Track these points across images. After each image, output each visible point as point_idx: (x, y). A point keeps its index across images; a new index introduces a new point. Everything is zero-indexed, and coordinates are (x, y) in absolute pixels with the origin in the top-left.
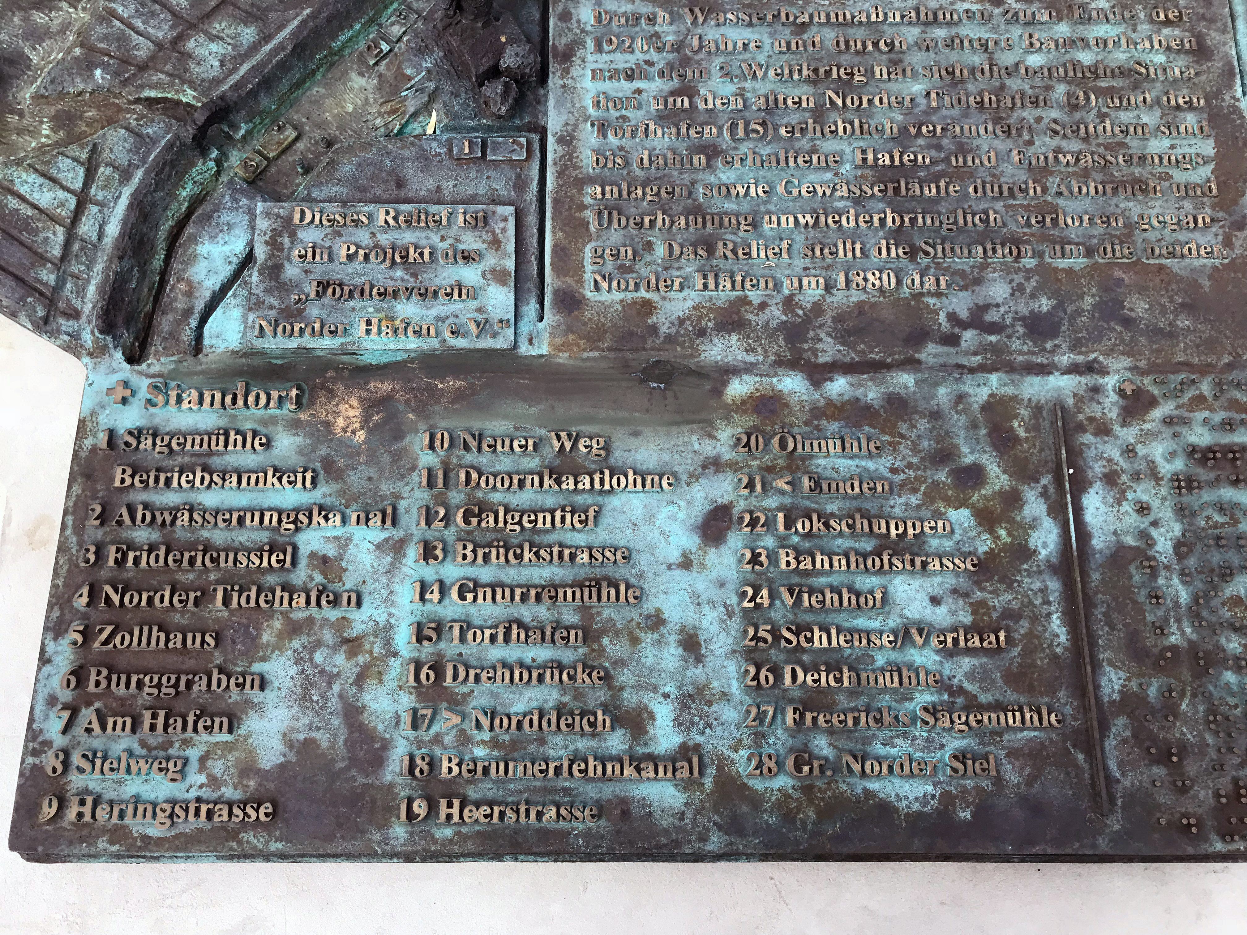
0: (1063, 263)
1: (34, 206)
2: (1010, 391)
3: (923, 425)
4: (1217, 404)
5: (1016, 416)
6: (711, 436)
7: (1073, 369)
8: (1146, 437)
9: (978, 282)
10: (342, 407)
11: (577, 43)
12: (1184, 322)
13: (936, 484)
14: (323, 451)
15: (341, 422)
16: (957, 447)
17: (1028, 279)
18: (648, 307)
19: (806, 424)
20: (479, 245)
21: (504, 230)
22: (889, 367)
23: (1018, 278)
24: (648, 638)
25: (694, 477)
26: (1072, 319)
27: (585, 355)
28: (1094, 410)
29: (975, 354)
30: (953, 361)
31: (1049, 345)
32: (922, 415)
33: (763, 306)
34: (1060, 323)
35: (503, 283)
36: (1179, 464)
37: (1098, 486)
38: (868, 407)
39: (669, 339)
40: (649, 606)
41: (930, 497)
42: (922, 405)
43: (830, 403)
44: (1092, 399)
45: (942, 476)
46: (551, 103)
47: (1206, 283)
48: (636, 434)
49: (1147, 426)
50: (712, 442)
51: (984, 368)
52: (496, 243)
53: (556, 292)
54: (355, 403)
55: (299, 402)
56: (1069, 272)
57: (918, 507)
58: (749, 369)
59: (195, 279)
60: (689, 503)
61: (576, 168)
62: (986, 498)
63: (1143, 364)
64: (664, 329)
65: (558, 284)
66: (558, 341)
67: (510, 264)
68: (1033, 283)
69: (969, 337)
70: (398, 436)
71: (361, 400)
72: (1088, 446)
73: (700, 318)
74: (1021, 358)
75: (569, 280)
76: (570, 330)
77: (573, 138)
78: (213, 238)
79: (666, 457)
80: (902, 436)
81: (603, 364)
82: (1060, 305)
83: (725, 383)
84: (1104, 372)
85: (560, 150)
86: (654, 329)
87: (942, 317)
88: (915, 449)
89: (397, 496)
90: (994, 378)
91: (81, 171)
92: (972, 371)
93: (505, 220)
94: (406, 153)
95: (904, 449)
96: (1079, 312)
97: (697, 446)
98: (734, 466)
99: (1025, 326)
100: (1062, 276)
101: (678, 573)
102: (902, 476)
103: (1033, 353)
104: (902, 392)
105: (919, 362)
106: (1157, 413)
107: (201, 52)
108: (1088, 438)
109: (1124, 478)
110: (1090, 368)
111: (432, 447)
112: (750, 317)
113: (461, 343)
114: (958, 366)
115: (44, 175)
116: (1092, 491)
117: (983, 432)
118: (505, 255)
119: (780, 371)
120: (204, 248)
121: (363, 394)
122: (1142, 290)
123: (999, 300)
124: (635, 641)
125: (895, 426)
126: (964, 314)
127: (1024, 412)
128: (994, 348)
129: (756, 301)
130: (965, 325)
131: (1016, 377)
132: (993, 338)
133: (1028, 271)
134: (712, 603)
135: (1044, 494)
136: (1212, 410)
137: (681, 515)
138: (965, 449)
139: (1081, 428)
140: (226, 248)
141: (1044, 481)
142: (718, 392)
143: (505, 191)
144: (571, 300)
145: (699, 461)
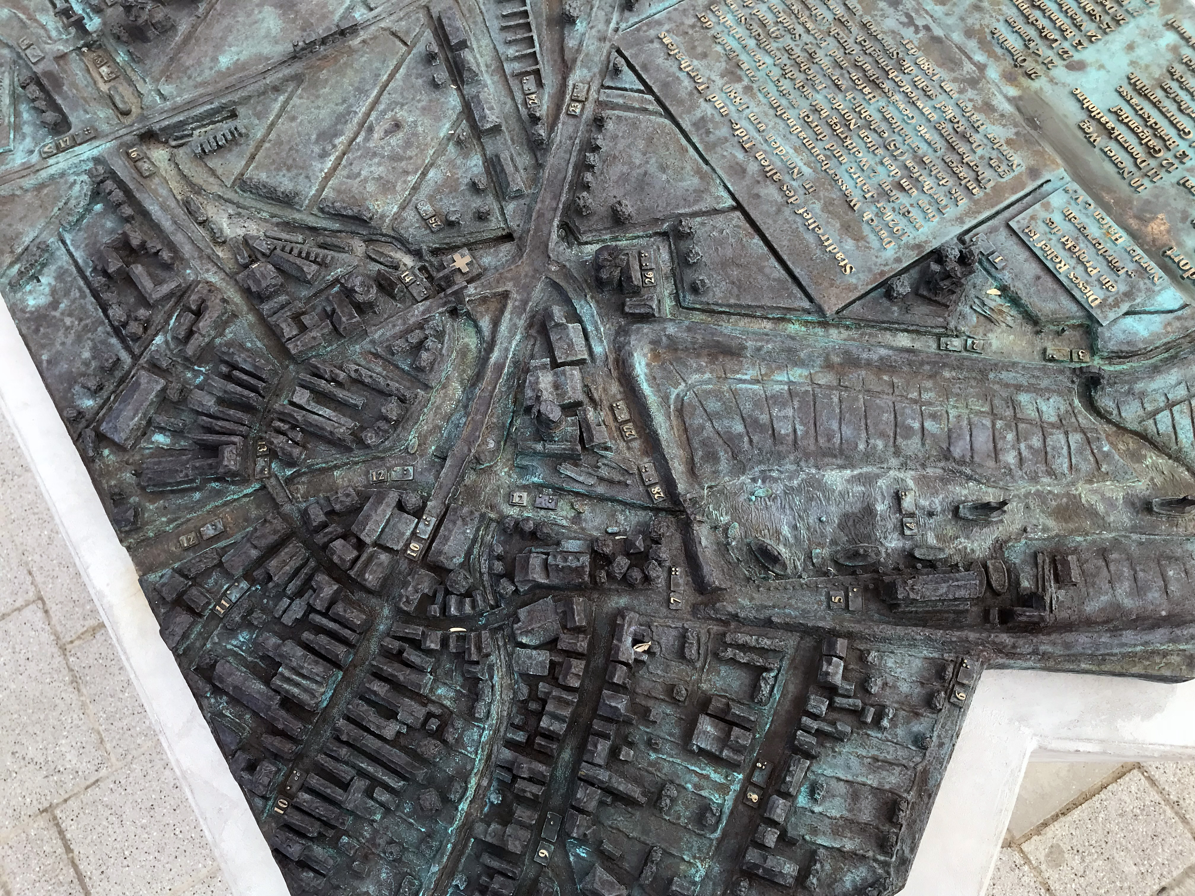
6: (1041, 89)
10: (1156, 232)
11: (908, 246)
14: (1180, 225)
15: (1163, 228)
18: (1009, 142)
19: (1005, 58)
20: (1040, 223)
21: (1024, 219)
22: (956, 44)
27: (1050, 153)
30: (934, 24)
33: (971, 100)
35: (1048, 203)
38: (979, 43)
39: (1016, 125)
43: (989, 56)
48: (1065, 116)
50: (1044, 87)
52: (1033, 218)
53: (1034, 180)
54: (1149, 229)
55: (1170, 249)
58: (1001, 92)
59: (1161, 326)
61: (970, 208)
64: (1014, 130)
65: (1030, 182)
66: (1054, 166)
67: (1037, 206)
70: (1148, 202)
71: (1146, 226)
73: (997, 120)
75: (1024, 178)
76: (1045, 165)
77: (957, 219)
78: (1136, 334)
79: (1066, 98)
81: (1048, 144)
83: (1014, 98)
85: (967, 220)
86: (1017, 134)
87: (920, 35)
88: (983, 18)
89: (1172, 185)
93: (1018, 222)
97: (1050, 92)
99: (898, 7)
101: (1108, 67)
104: (962, 35)
105: (945, 35)
107: (1051, 411)
112: (980, 102)
113: (1090, 201)
114: (934, 21)
118: (1034, 211)
119: (992, 80)
121: (1143, 228)
125: (979, 30)
126: (912, 29)
128: (917, 11)
129: (972, 103)
130: (917, 27)
132: (913, 14)
133: (873, 16)
137: (1084, 80)
140: (1135, 325)
143: (1003, 233)
144: (1033, 173)
145: (1056, 87)
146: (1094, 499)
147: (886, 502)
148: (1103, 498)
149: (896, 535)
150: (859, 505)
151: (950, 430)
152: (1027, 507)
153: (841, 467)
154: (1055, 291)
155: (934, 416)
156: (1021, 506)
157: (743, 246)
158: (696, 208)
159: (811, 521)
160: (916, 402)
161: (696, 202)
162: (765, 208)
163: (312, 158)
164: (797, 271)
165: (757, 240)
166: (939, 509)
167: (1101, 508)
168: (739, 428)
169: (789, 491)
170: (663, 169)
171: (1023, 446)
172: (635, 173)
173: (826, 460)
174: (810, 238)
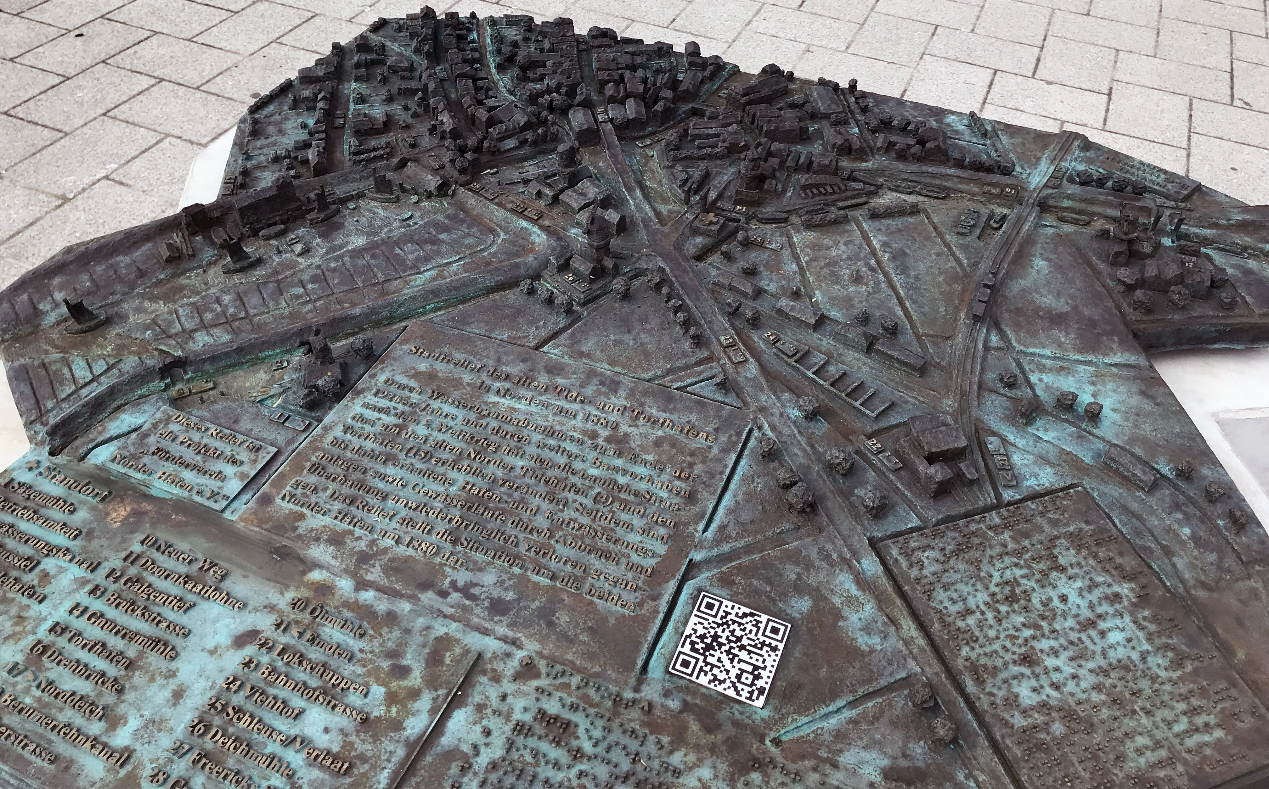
0: (535, 578)
1: (73, 375)
2: (458, 635)
3: (397, 633)
4: (575, 693)
5: (451, 650)
6: (282, 594)
7: (504, 639)
8: (518, 693)
9: (481, 570)
10: (121, 509)
11: (368, 389)
12: (584, 637)
13: (379, 667)
14: (93, 524)
15: (114, 515)
16: (405, 652)
17: (510, 579)
18: (301, 517)
19: (336, 607)
20: (246, 460)
21: (263, 457)
22: (402, 596)
23: (505, 577)
24: (160, 681)
25: (256, 610)
26: (521, 609)
27: (252, 528)
28: (499, 666)
29: (452, 607)
30: (437, 606)
31: (496, 619)
32: (400, 628)
33: (360, 538)
34: (511, 609)
35: (242, 480)
36: (527, 718)
37: (470, 709)
40: (173, 665)
41: (369, 673)
42: (404, 624)
43: (356, 602)
44: (502, 659)
45: (385, 665)
46: (334, 410)
47: (612, 621)
48: (245, 577)
49: (524, 688)
50: (280, 596)
51: (452, 618)
52: (254, 462)
53: (263, 494)
54: (128, 509)
55: (103, 500)
56: (537, 585)
57: (359, 675)
58: (328, 568)
59: (109, 428)
60: (242, 622)
61: (320, 442)
62: (400, 688)
63: (545, 652)
64: (300, 531)
65: (268, 490)
66: (246, 517)
67: (253, 473)
68: (512, 582)
69: (455, 596)
70: (133, 532)
71: (132, 509)
72: (481, 684)
73: (322, 532)
74: (476, 620)
75: (274, 491)
76: (255, 513)
77: (331, 428)
78: (133, 414)
79: (250, 594)
80: (380, 635)
81: (259, 537)
82: (518, 600)
83: (311, 570)
84: (520, 647)
85: (321, 432)
86: (295, 529)
88: (381, 645)
89: (105, 559)
90: (454, 625)
91: (105, 367)
92: (445, 616)
93: (269, 453)
94: (250, 410)
95: (376, 642)
96: (526, 608)
97: (270, 595)
98: (280, 612)
99: (491, 603)
100: (531, 585)
101: (204, 655)
102: (364, 656)
103: (484, 619)
104: (399, 612)
105: (419, 599)
106: (535, 683)
108: (484, 679)
109: (489, 711)
110: (514, 642)
111: (142, 543)
112: (348, 541)
113: (198, 499)
114: (440, 611)
115: (89, 365)
116: (464, 710)
117: (427, 651)
118: (254, 468)
119: (344, 575)
120: (123, 416)
121: (136, 507)
122: (571, 610)
123: (486, 584)
124: (152, 679)
125: (381, 628)
127: (458, 650)
129: (357, 535)
131: (468, 630)
133: (513, 575)
134: (208, 678)
135: (434, 700)
136: (570, 695)
137: (232, 626)
138: (409, 656)
139: (484, 673)
140: (133, 421)
141: (440, 692)
142: (304, 573)
143: (282, 441)
144: (266, 500)
145: (266, 602)
150: (334, 236)
151: (282, 295)
153: (357, 247)
154: (215, 415)
155: (298, 297)
157: (513, 328)
160: (316, 300)
165: (503, 336)
169: (389, 225)
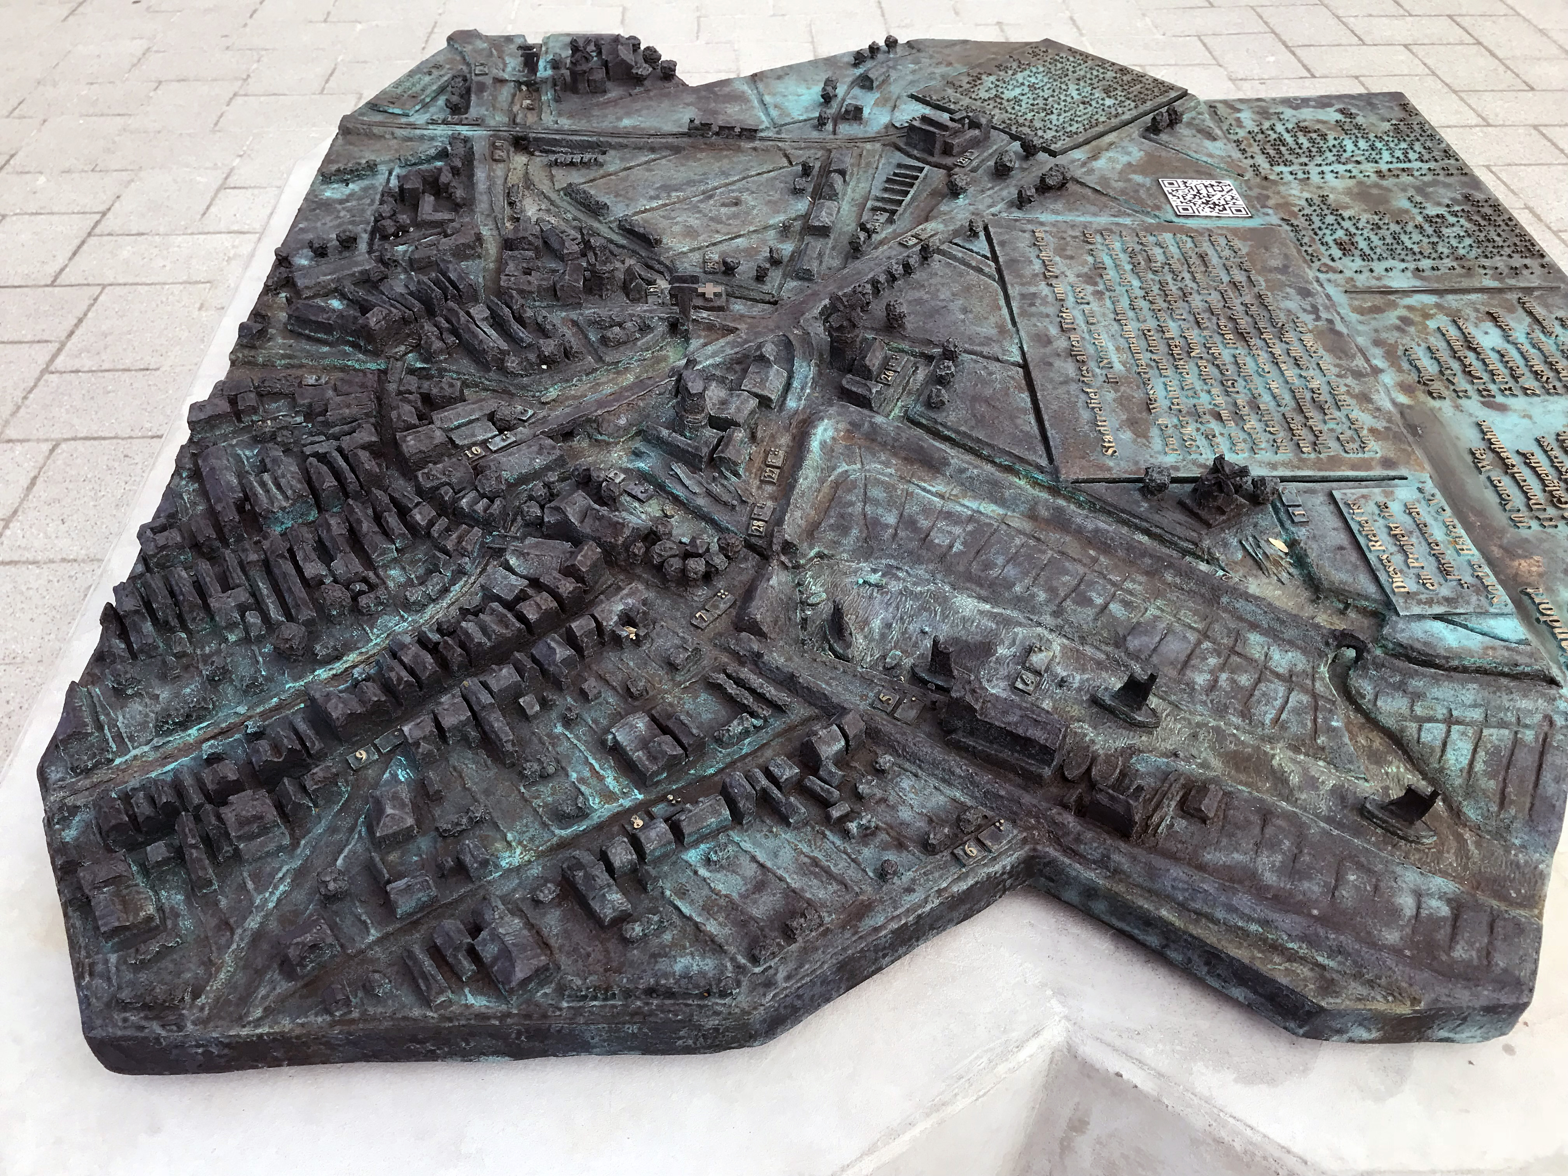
1: (1475, 751)
2: (1346, 306)
3: (1385, 335)
5: (1360, 305)
7: (1322, 286)
8: (1347, 267)
9: (1290, 310)
11: (1194, 462)
15: (1534, 568)
20: (1373, 504)
21: (1353, 494)
22: (1357, 344)
23: (1280, 297)
25: (1471, 415)
26: (1293, 283)
27: (1419, 457)
28: (1341, 282)
29: (1332, 315)
30: (1341, 322)
31: (1313, 292)
32: (1379, 335)
33: (1346, 385)
34: (1298, 287)
36: (1356, 259)
37: (1384, 282)
38: (1385, 351)
39: (1390, 422)
42: (1373, 335)
44: (1336, 282)
45: (1411, 330)
49: (1340, 267)
50: (1444, 409)
51: (1339, 313)
52: (1365, 497)
53: (1385, 470)
59: (1478, 646)
60: (1490, 416)
61: (1291, 461)
62: (1415, 316)
63: (1306, 265)
64: (1385, 424)
65: (1378, 468)
67: (1377, 490)
68: (1280, 293)
69: (1324, 316)
76: (1408, 463)
78: (1440, 639)
82: (1288, 286)
84: (1317, 277)
85: (1282, 469)
87: (1319, 323)
90: (1342, 311)
91: (1427, 725)
92: (1342, 317)
93: (1345, 494)
95: (1404, 341)
96: (1289, 280)
97: (1451, 414)
99: (1306, 298)
103: (1321, 297)
104: (1369, 341)
105: (1348, 334)
106: (1331, 263)
107: (1284, 663)
108: (1358, 284)
109: (1374, 275)
110: (1318, 281)
116: (1389, 284)
117: (1376, 316)
118: (1370, 492)
120: (1453, 645)
121: (1506, 559)
123: (1297, 304)
125: (1391, 344)
126: (1312, 316)
128: (1327, 308)
130: (1318, 317)
131: (1337, 303)
132: (1320, 308)
134: (1547, 406)
135: (1400, 298)
137: (1500, 419)
138: (1391, 322)
139: (1354, 286)
140: (1442, 631)
141: (1393, 298)
142: (1410, 406)
143: (1321, 498)
144: (1387, 463)
145: (1458, 413)
146: (1288, 767)
147: (1013, 649)
148: (1305, 771)
149: (1003, 684)
150: (979, 638)
151: (1139, 623)
152: (1195, 736)
153: (980, 598)
154: (1356, 567)
155: (1126, 604)
156: (1187, 731)
157: (1007, 394)
158: (978, 349)
159: (911, 627)
160: (1114, 584)
161: (981, 344)
162: (1052, 375)
163: (643, 196)
164: (1051, 433)
165: (1026, 396)
166: (1076, 685)
167: (1295, 779)
168: (891, 519)
169: (905, 593)
170: (965, 311)
171: (1224, 676)
172: (933, 303)
173: (968, 585)
174: (1085, 415)
